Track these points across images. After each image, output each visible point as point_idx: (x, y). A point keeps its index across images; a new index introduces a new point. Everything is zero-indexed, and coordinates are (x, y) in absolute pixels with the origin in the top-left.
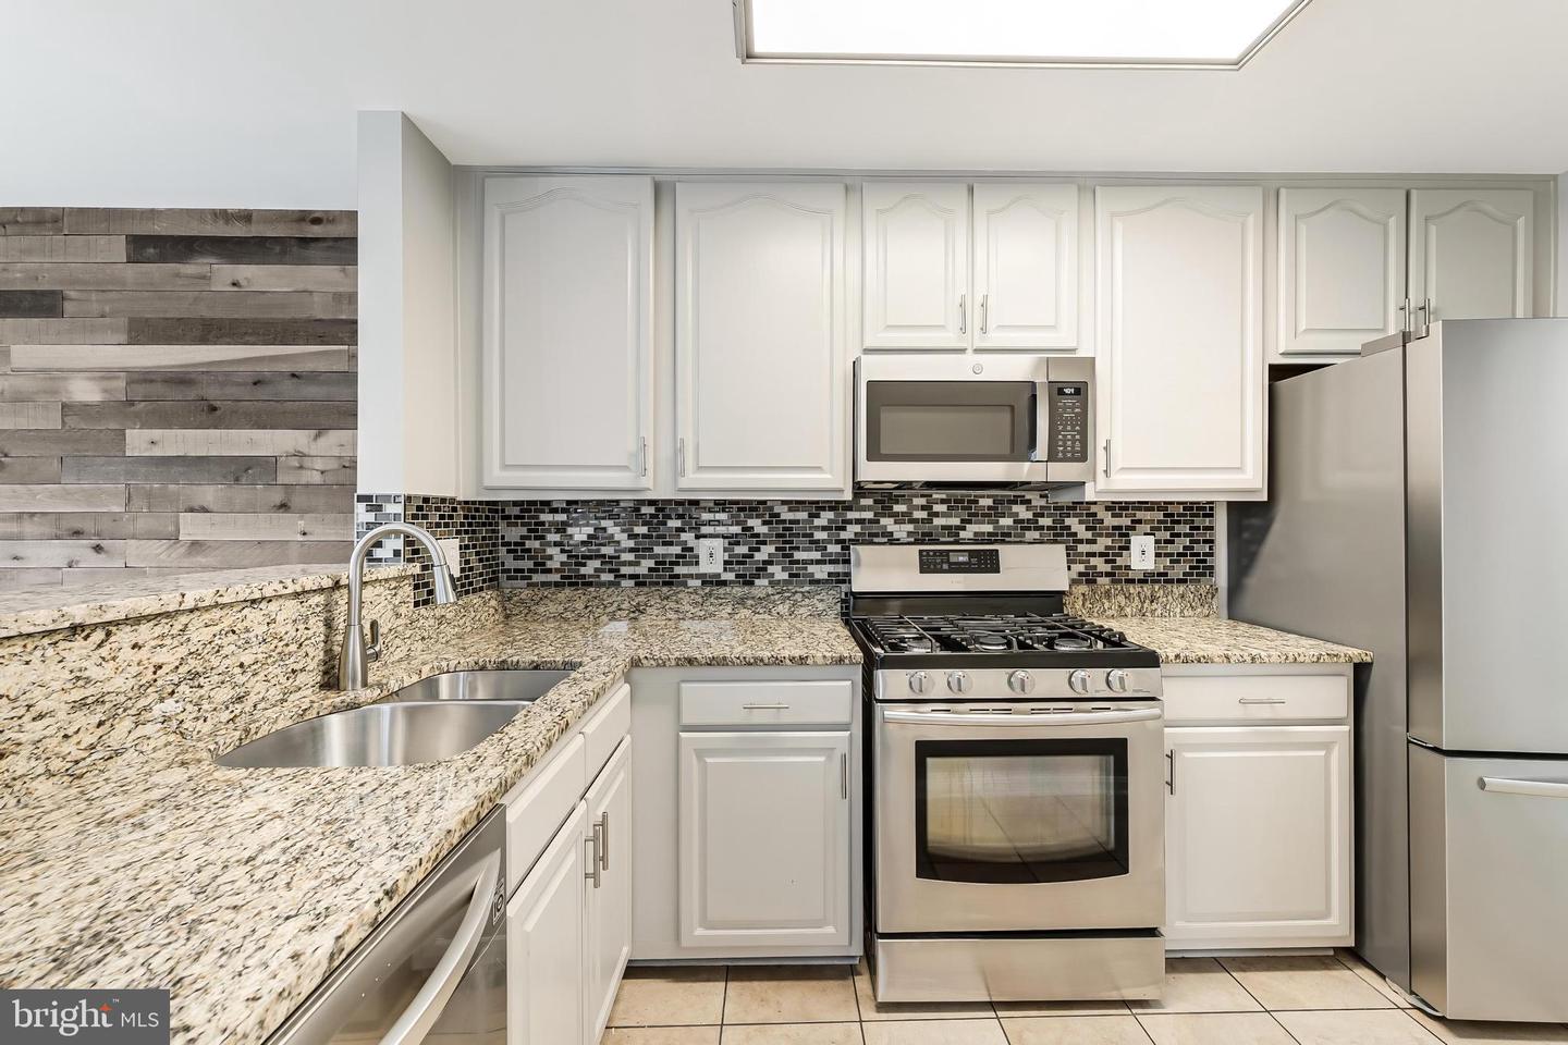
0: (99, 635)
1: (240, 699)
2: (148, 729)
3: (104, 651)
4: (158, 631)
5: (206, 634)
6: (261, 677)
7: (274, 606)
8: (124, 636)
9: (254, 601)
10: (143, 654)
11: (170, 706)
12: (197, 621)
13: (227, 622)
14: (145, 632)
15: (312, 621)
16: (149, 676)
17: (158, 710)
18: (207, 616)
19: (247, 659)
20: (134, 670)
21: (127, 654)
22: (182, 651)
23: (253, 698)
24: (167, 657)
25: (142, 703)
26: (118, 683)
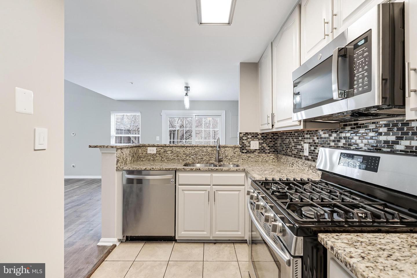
0: (186, 148)
1: (202, 159)
2: (190, 158)
3: (186, 149)
4: (192, 148)
5: (197, 150)
6: (205, 157)
7: (207, 148)
8: (188, 148)
9: (204, 147)
10: (190, 150)
11: (193, 157)
12: (196, 148)
13: (200, 149)
14: (190, 148)
15: (214, 151)
16: (191, 153)
17: (191, 157)
18: (197, 148)
19: (203, 154)
20: (189, 152)
21: (188, 150)
22: (194, 151)
23: (204, 159)
24: (193, 151)
25: (190, 155)
26: (187, 153)
